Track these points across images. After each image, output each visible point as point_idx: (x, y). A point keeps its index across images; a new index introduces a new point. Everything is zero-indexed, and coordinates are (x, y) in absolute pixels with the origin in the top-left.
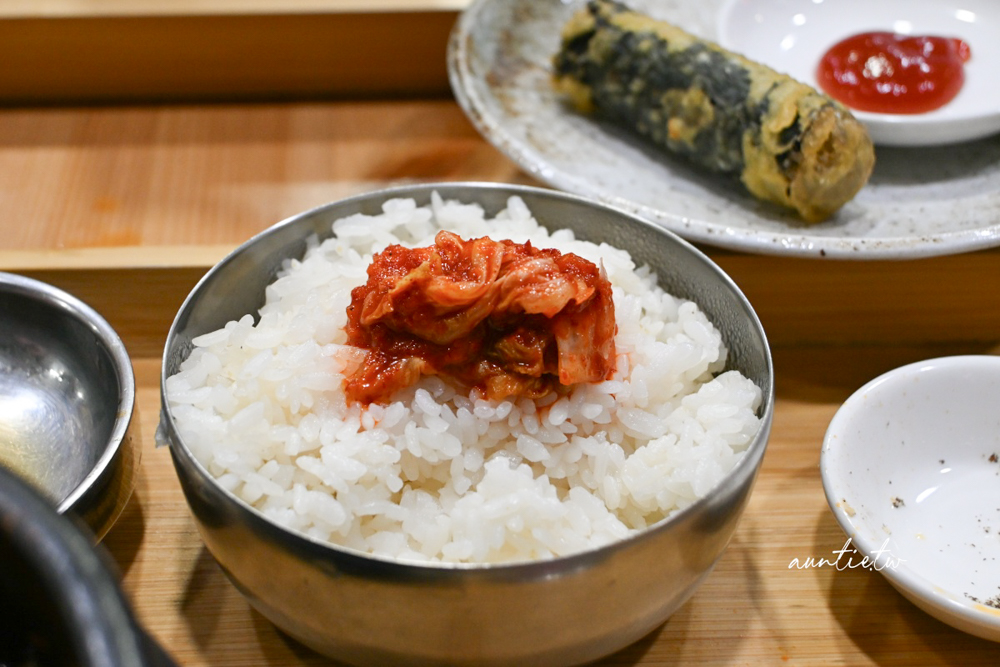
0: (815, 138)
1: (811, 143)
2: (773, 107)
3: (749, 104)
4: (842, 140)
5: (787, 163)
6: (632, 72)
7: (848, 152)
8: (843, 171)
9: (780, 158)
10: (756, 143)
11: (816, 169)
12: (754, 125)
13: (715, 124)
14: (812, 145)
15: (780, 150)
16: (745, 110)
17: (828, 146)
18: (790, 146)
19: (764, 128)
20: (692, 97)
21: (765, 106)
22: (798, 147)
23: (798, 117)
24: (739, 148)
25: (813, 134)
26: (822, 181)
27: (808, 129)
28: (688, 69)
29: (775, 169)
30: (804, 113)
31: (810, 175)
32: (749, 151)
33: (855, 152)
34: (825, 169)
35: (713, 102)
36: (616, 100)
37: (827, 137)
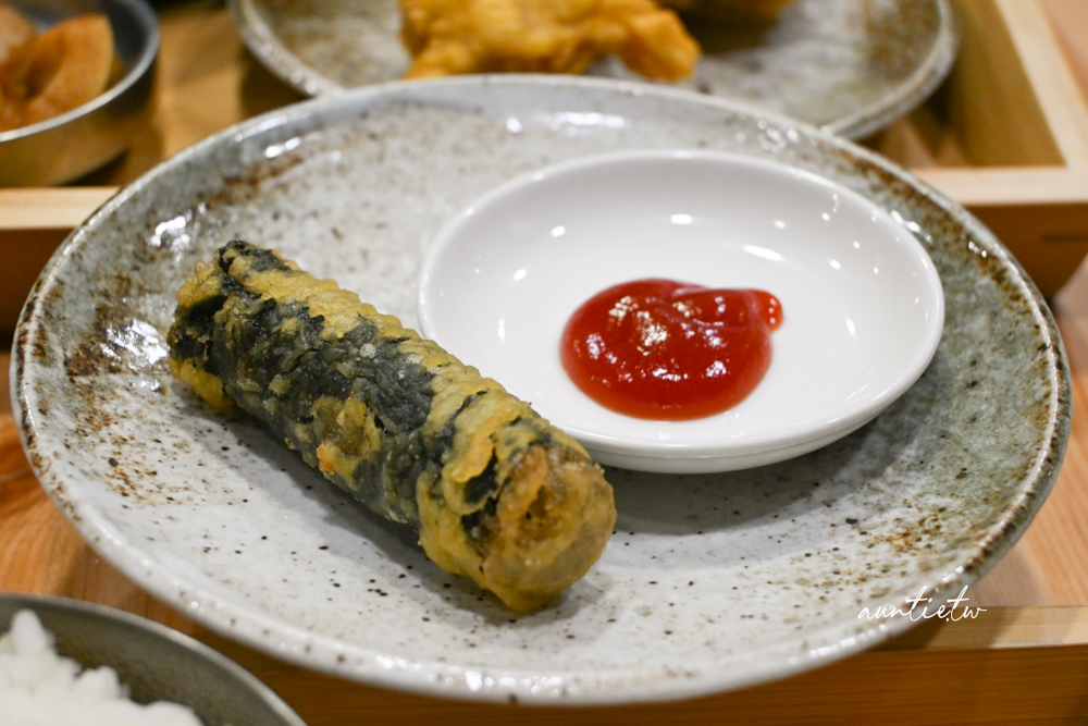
0: (516, 497)
1: (511, 507)
2: (460, 440)
3: (427, 431)
4: (559, 497)
5: (475, 532)
6: (271, 365)
7: (568, 515)
8: (562, 543)
9: (469, 522)
10: (435, 496)
11: (518, 543)
12: (432, 466)
13: (380, 455)
14: (512, 508)
15: (468, 510)
16: (420, 439)
17: (538, 507)
18: (481, 505)
19: (445, 473)
20: (351, 411)
21: (448, 438)
22: (492, 506)
23: (494, 460)
24: (412, 497)
25: (512, 491)
26: (528, 563)
27: (507, 481)
28: (346, 368)
29: (462, 538)
30: (503, 455)
31: (510, 553)
32: (426, 505)
33: (581, 514)
34: (532, 543)
35: (378, 423)
36: (252, 401)
37: (533, 496)
